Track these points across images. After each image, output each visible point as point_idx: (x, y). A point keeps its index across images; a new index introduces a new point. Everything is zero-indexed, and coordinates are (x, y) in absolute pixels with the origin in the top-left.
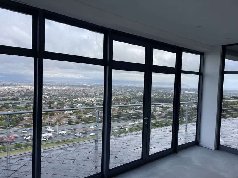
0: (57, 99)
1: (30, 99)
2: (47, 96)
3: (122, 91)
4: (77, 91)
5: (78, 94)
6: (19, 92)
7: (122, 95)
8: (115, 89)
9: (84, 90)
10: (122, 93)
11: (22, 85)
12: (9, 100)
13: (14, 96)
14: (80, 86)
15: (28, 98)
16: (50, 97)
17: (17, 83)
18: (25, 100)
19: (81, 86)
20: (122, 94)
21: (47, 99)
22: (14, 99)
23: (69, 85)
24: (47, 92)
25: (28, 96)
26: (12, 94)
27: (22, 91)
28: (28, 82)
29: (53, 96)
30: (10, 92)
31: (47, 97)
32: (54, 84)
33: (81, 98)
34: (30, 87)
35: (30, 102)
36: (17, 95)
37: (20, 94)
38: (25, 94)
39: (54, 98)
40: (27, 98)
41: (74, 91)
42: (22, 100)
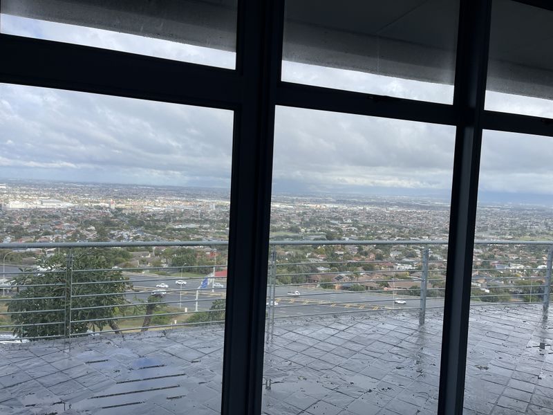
0: (373, 235)
1: (320, 231)
2: (353, 226)
3: (546, 224)
4: (418, 218)
5: (422, 225)
6: (299, 215)
7: (547, 234)
8: (524, 219)
9: (436, 217)
10: (549, 230)
11: (305, 202)
12: (284, 230)
13: (290, 223)
14: (426, 208)
15: (317, 228)
16: (359, 228)
17: (295, 198)
18: (311, 231)
19: (429, 207)
20: (547, 232)
21: (353, 233)
22: (291, 230)
23: (400, 204)
24: (351, 218)
25: (315, 224)
26: (288, 219)
27: (305, 213)
28: (315, 196)
29: (365, 227)
30: (284, 215)
31: (353, 228)
32: (367, 201)
33: (428, 235)
34: (318, 206)
35: (320, 237)
36: (296, 222)
37: (302, 219)
38: (310, 220)
39: (368, 232)
40: (313, 228)
41: (411, 218)
42: (306, 232)
